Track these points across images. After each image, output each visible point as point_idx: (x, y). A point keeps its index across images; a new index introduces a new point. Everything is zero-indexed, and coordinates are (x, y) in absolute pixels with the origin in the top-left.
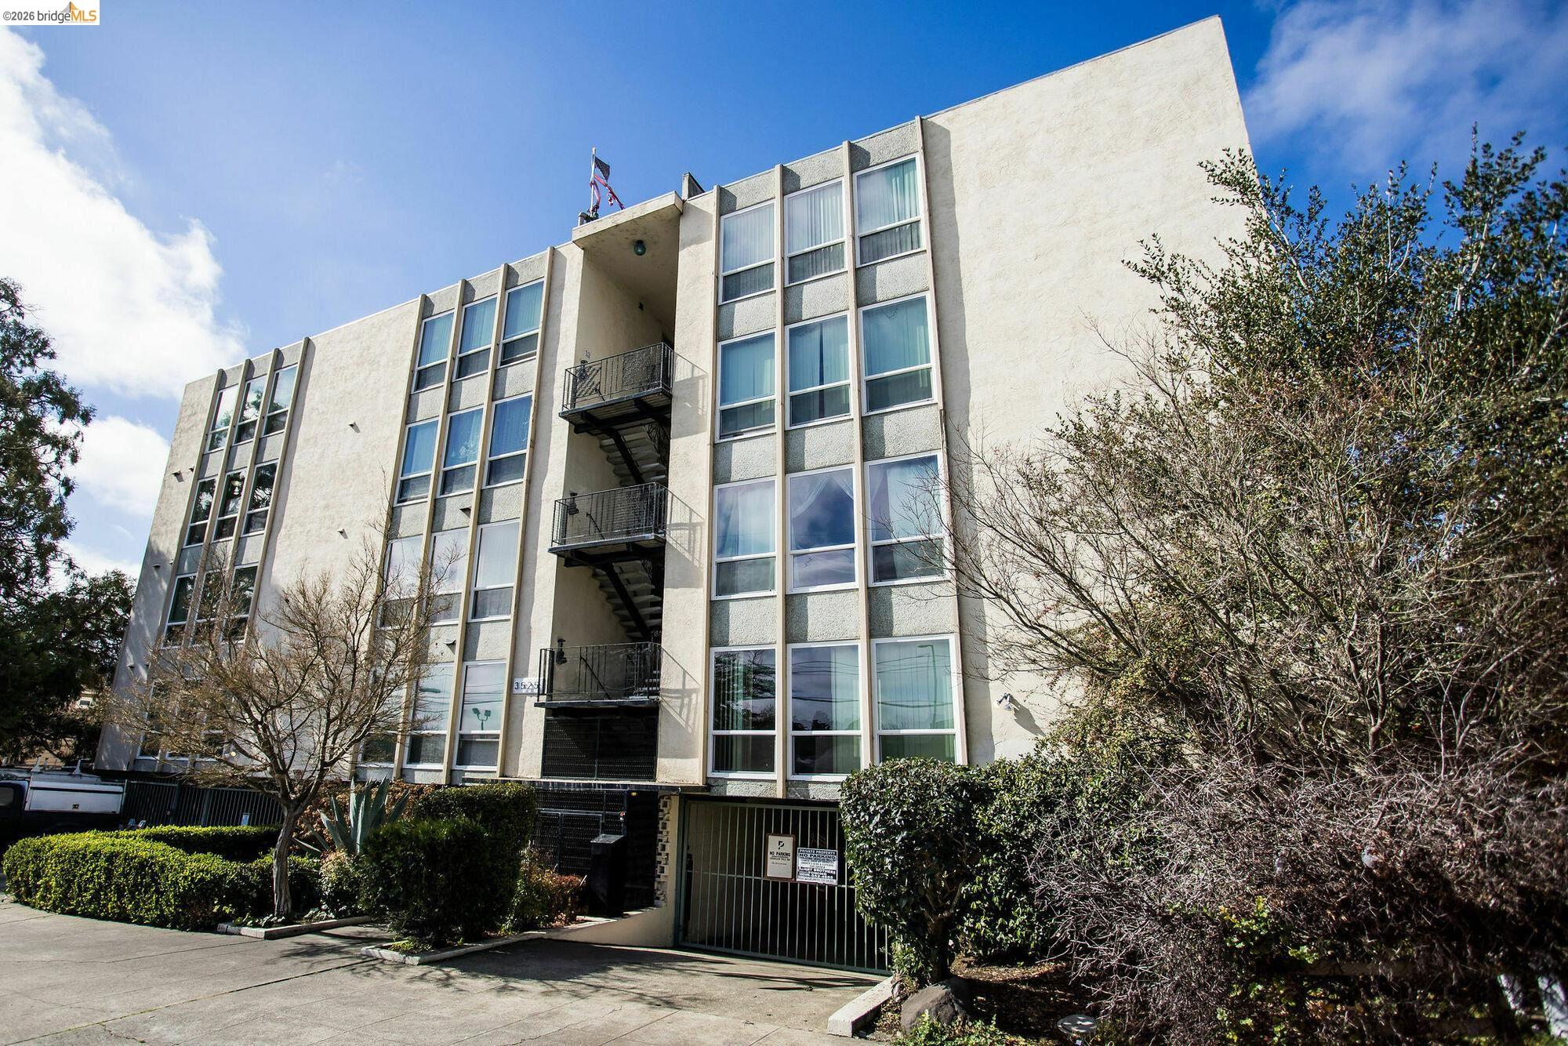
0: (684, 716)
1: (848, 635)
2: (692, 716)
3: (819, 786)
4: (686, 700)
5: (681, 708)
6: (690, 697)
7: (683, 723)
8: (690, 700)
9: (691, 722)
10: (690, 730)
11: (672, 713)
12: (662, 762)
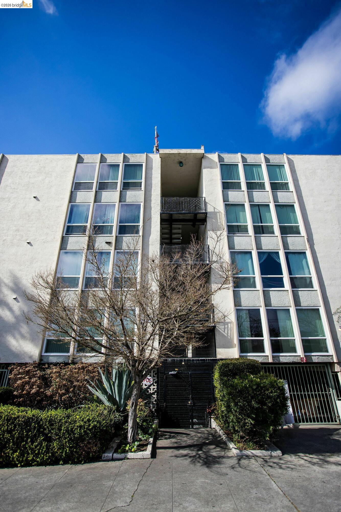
0: (226, 332)
1: (286, 305)
2: (229, 332)
3: (283, 357)
4: (226, 326)
5: (225, 329)
6: (228, 325)
7: (226, 335)
8: (228, 326)
9: (229, 335)
10: (229, 338)
11: (221, 331)
12: (218, 350)
